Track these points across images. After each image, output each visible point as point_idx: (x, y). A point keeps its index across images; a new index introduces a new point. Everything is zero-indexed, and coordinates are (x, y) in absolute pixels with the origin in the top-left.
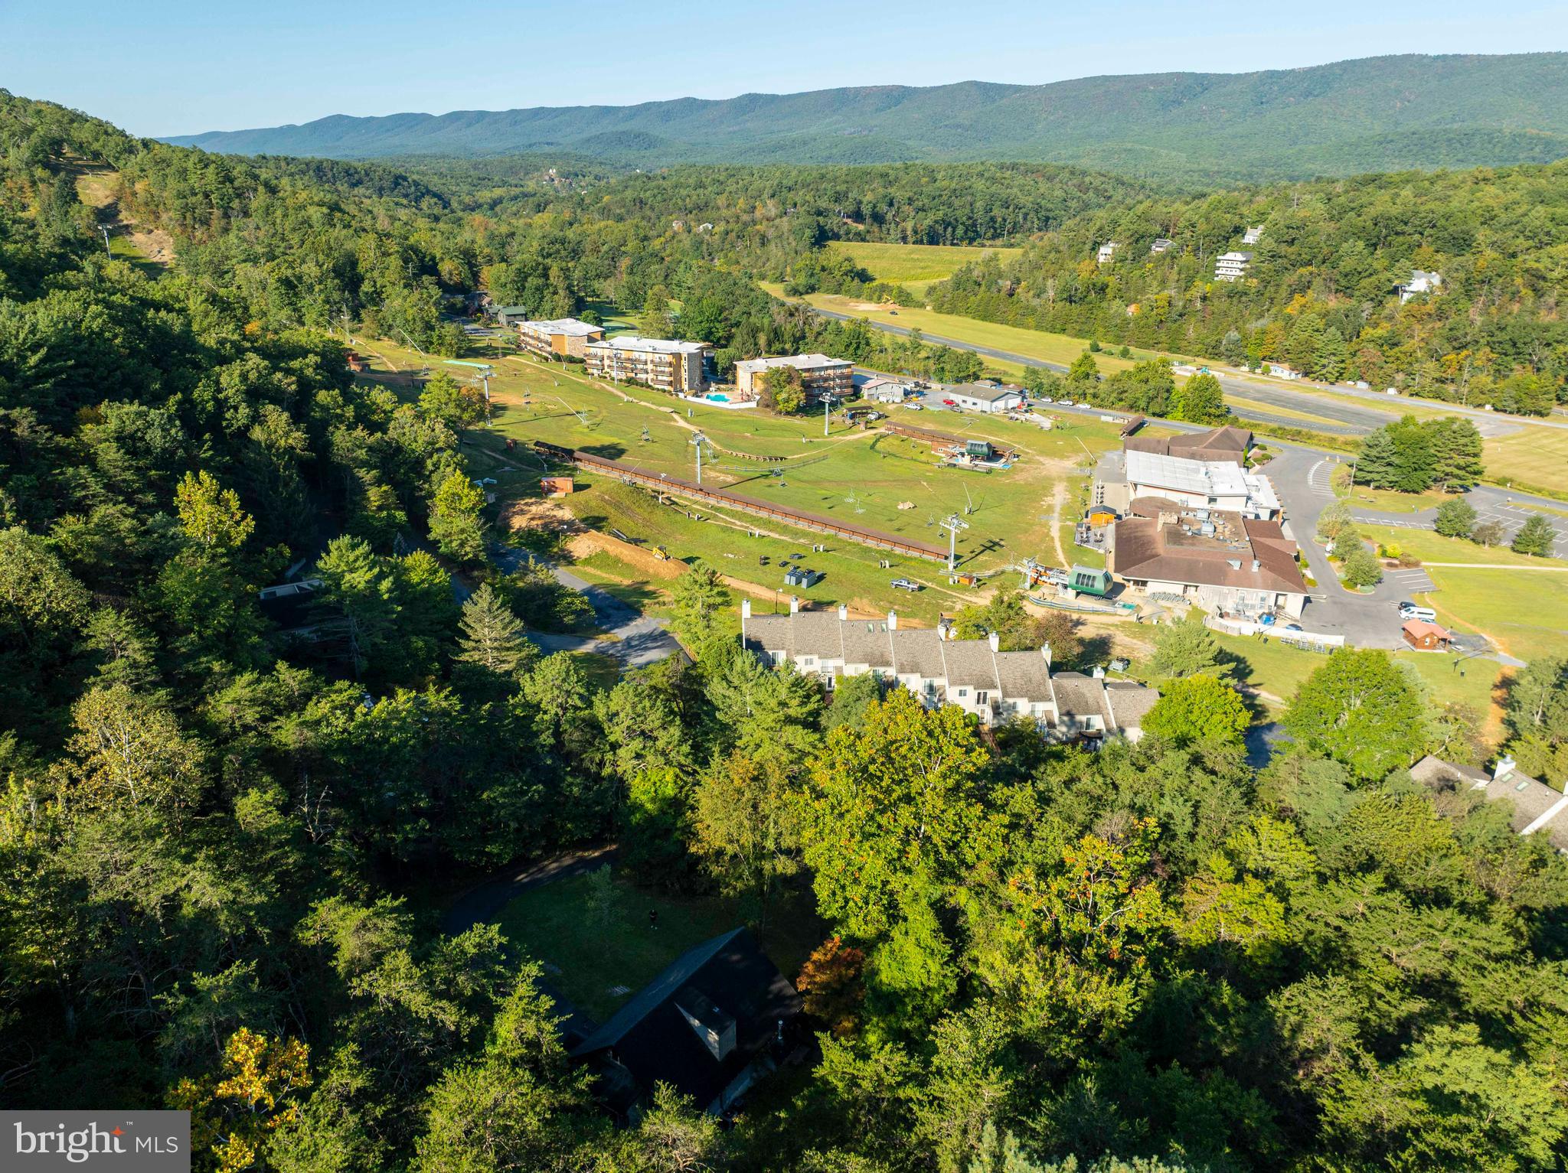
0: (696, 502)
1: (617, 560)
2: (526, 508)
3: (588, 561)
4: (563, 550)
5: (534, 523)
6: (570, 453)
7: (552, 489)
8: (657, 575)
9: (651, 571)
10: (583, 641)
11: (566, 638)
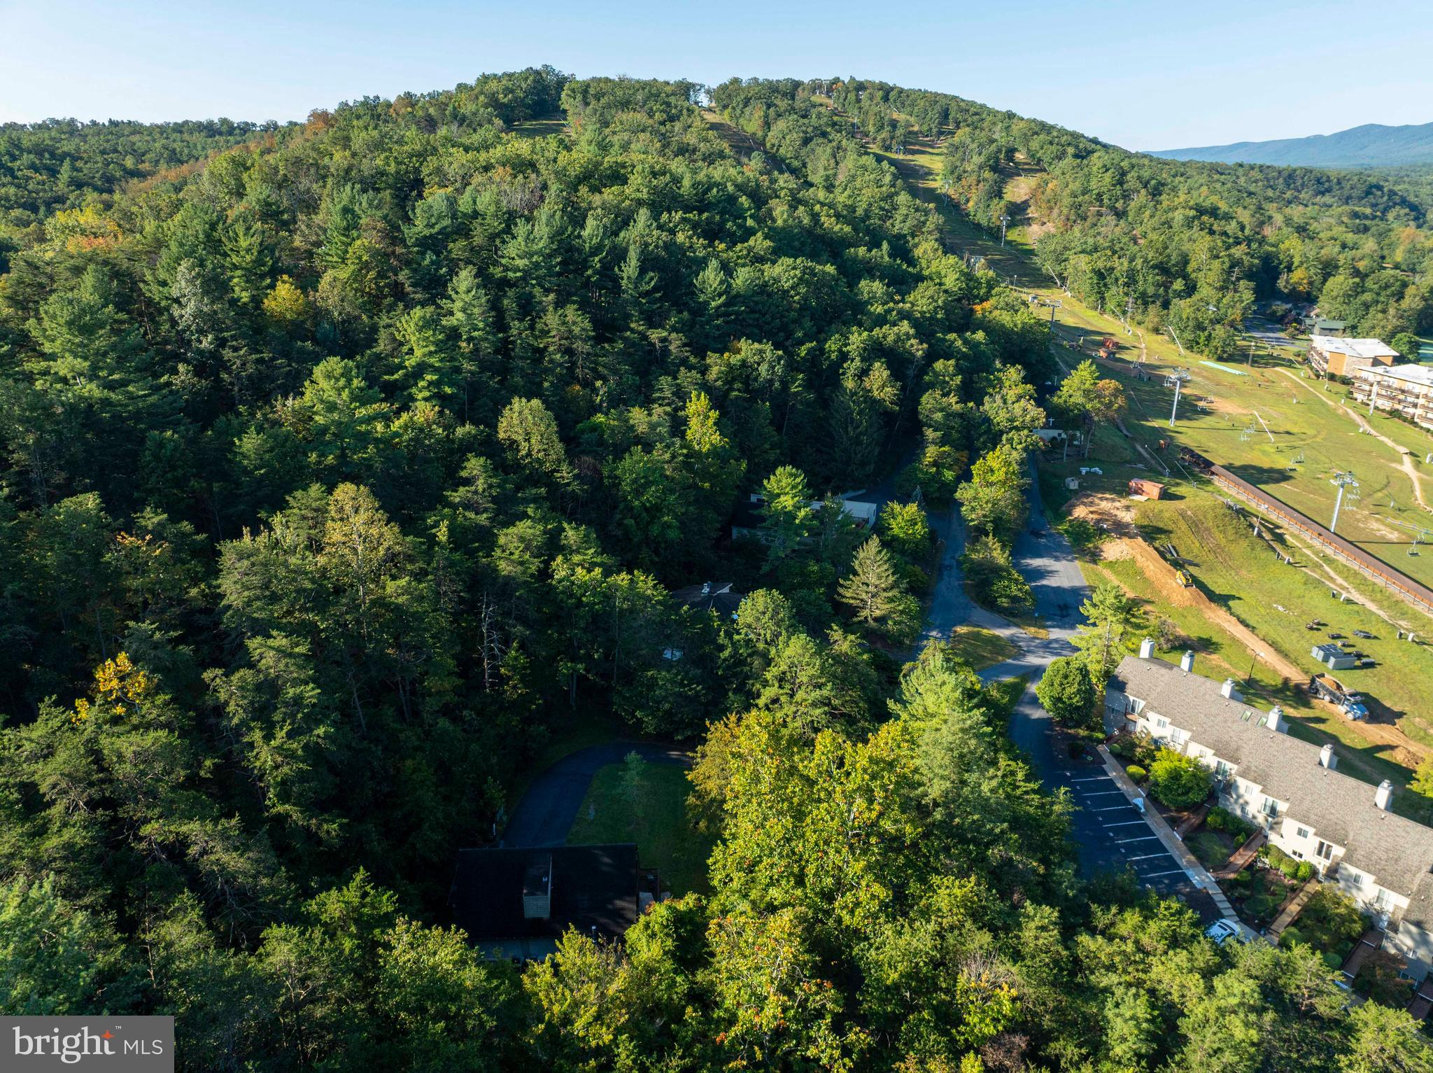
0: (1310, 547)
1: (1140, 573)
2: (1097, 501)
3: (1111, 565)
4: (1096, 548)
5: (1091, 516)
6: (1209, 464)
7: (1139, 491)
8: (1168, 598)
9: (1165, 593)
10: (1007, 626)
11: (996, 617)
